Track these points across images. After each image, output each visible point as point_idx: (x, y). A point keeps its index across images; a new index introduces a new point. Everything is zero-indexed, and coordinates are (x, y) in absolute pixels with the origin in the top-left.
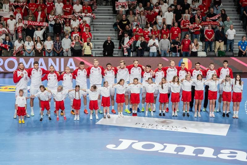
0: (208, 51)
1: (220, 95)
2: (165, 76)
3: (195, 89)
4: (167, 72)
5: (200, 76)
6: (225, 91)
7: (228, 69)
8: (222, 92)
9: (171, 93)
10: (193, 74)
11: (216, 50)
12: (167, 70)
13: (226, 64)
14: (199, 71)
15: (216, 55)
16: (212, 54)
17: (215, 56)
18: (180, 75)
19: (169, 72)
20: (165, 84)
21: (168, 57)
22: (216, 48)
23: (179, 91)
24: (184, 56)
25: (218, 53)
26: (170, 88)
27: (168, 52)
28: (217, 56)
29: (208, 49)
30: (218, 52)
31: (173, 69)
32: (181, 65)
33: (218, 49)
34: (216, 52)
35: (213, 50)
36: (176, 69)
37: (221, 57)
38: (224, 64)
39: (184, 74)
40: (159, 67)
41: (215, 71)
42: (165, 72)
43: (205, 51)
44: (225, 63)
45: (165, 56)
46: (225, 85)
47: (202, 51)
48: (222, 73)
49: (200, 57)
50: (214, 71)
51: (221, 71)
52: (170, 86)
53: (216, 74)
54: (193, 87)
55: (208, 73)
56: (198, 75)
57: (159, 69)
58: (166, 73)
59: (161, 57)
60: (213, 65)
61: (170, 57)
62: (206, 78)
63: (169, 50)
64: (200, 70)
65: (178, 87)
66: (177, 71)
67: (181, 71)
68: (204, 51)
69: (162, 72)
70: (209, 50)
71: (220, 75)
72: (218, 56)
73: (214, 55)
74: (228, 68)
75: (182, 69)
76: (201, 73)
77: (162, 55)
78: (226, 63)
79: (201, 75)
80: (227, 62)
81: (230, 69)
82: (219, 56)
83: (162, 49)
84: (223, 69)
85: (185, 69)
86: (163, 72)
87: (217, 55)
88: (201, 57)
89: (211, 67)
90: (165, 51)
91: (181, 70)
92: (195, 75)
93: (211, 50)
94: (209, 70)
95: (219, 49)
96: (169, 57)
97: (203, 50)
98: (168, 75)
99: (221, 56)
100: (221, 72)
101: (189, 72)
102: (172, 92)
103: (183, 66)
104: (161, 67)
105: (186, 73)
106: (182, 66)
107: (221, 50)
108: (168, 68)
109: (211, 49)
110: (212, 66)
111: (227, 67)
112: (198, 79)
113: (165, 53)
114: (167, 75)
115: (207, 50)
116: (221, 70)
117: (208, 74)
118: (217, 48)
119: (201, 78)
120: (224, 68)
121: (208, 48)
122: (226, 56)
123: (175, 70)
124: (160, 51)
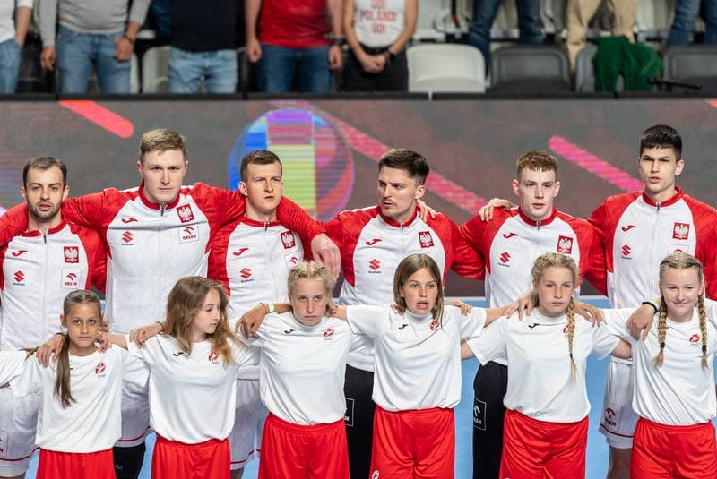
0: (505, 39)
1: (615, 454)
2: (98, 281)
3: (377, 397)
4: (114, 237)
5: (422, 276)
6: (657, 416)
7: (682, 211)
8: (629, 428)
9: (150, 442)
10: (362, 255)
11: (576, 33)
12: (116, 222)
13: (663, 167)
14: (420, 225)
15: (573, 77)
16: (537, 65)
17: (565, 88)
18: (233, 266)
19: (127, 238)
20: (96, 357)
21: (127, 97)
22: (572, 17)
23: (221, 426)
24: (272, 87)
25: (595, 62)
26: (144, 395)
27: (126, 46)
28: (590, 88)
29: (505, 24)
30: (593, 50)
31: (172, 216)
32: (244, 178)
33: (591, 24)
34: (573, 50)
35: (549, 29)
36: (200, 216)
37: (616, 96)
38: (647, 166)
39: (272, 259)
40: (35, 197)
41: (568, 231)
42: (94, 239)
43: (475, 37)
44: (656, 152)
45: (98, 89)
46: (659, 361)
47: (450, 39)
48: (626, 250)
49: (423, 96)
50: (561, 227)
51: (618, 233)
52: (140, 378)
53: (575, 256)
54: (358, 384)
55: (498, 246)
56: (405, 272)
57: (36, 215)
58: (100, 255)
59: (58, 98)
60: (540, 176)
61: (151, 97)
62: (480, 292)
63: (132, 34)
64: (431, 221)
65: (215, 386)
66: (203, 229)
67: (241, 228)
68: (465, 40)
69: (68, 236)
70: (515, 33)
71: (607, 265)
72: (598, 87)
73: (558, 82)
74: (681, 202)
75: (252, 214)
76: (438, 254)
77: (73, 83)
78: (666, 152)
79: (434, 269)
80: (677, 144)
81: (707, 212)
82: (604, 89)
83: (71, 23)
84: (636, 212)
85: (287, 217)
86: (75, 240)
87: (585, 75)
88: (437, 97)
89: (530, 193)
90: (97, 42)
91: (241, 217)
92: (375, 265)
93: (528, 35)
94: (513, 223)
95: (603, 18)
96: (141, 96)
97: (451, 29)
98: (122, 270)
99: (620, 85)
100: (620, 238)
101: (323, 242)
102: (160, 439)
103: (261, 186)
104: (55, 198)
105: (297, 251)
106: (258, 187)
107: (619, 32)
108: (121, 202)
109: (527, 22)
110: (540, 185)
111: (670, 193)
112: (402, 305)
113: (96, 62)
114: (111, 264)
115: (495, 32)
116: (625, 220)
117: (505, 257)
118: (587, 14)
119: (431, 295)
120: (649, 200)
121: (501, 15)
122: (670, 86)
123: (186, 222)
124: (49, 40)
